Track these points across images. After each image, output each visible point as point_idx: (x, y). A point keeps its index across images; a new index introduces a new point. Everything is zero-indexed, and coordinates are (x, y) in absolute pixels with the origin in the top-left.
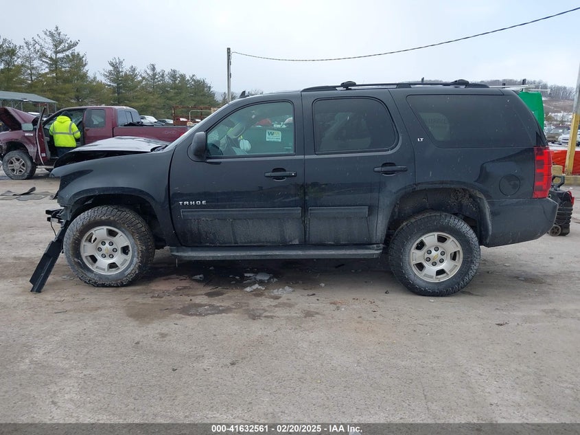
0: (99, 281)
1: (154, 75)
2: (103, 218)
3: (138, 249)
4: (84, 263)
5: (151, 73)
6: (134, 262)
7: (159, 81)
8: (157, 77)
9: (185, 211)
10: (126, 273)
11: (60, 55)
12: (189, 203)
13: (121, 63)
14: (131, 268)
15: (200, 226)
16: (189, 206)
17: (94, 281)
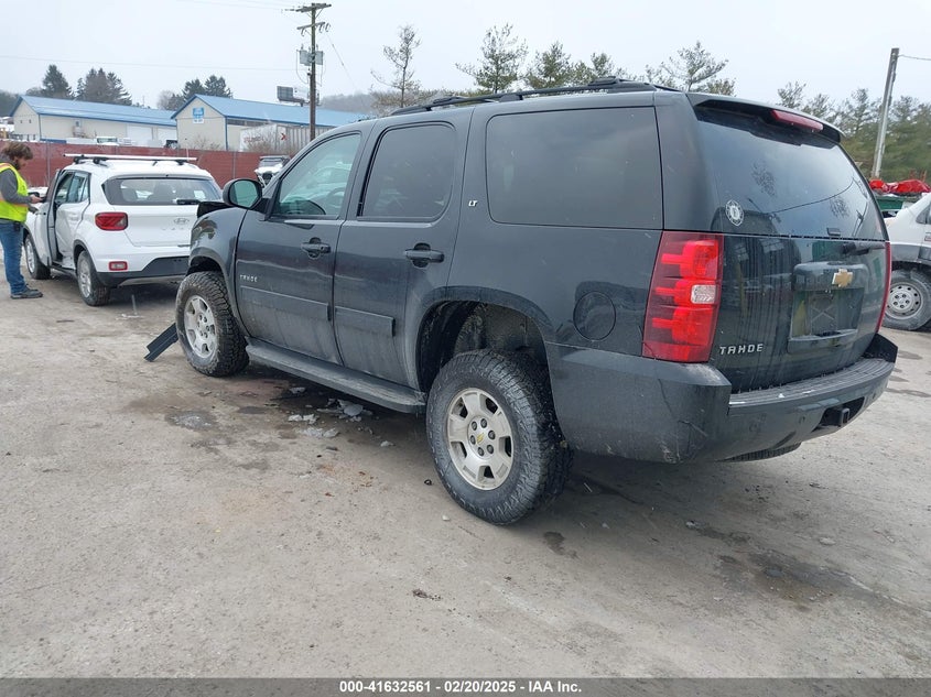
1: (863, 108)
4: (186, 337)
5: (856, 104)
7: (870, 118)
8: (866, 111)
9: (243, 289)
11: (695, 86)
12: (246, 278)
13: (799, 90)
16: (246, 282)
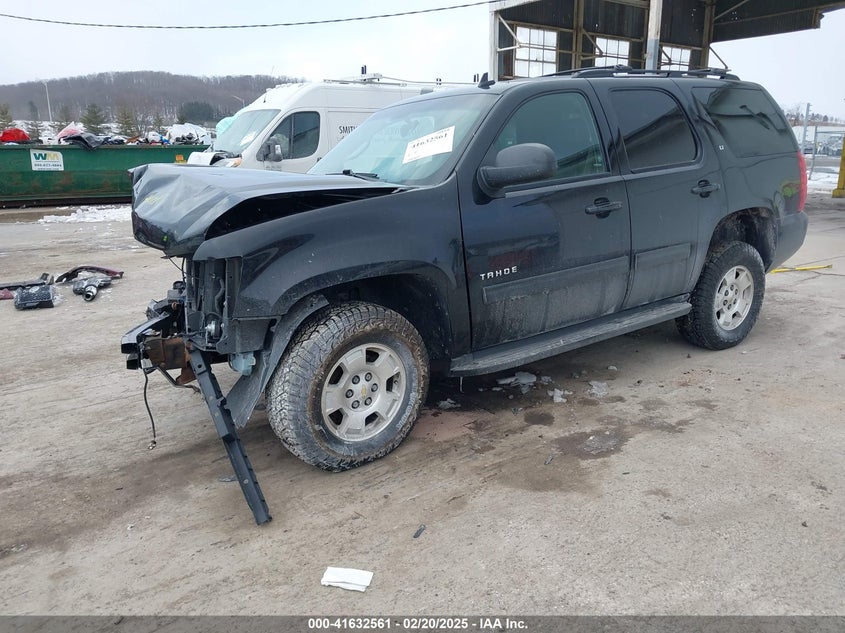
0: (359, 455)
2: (368, 327)
3: (419, 375)
4: (327, 430)
6: (412, 401)
9: (490, 290)
10: (400, 425)
12: (495, 274)
14: (407, 414)
15: (507, 311)
16: (495, 280)
17: (349, 460)
